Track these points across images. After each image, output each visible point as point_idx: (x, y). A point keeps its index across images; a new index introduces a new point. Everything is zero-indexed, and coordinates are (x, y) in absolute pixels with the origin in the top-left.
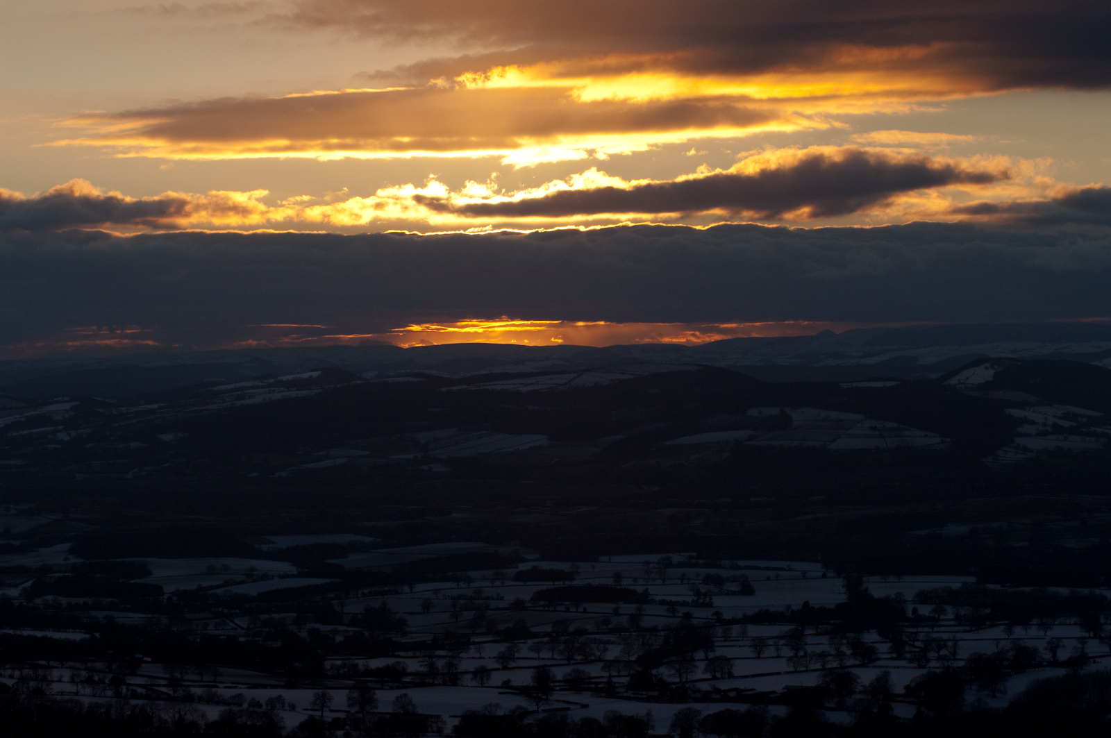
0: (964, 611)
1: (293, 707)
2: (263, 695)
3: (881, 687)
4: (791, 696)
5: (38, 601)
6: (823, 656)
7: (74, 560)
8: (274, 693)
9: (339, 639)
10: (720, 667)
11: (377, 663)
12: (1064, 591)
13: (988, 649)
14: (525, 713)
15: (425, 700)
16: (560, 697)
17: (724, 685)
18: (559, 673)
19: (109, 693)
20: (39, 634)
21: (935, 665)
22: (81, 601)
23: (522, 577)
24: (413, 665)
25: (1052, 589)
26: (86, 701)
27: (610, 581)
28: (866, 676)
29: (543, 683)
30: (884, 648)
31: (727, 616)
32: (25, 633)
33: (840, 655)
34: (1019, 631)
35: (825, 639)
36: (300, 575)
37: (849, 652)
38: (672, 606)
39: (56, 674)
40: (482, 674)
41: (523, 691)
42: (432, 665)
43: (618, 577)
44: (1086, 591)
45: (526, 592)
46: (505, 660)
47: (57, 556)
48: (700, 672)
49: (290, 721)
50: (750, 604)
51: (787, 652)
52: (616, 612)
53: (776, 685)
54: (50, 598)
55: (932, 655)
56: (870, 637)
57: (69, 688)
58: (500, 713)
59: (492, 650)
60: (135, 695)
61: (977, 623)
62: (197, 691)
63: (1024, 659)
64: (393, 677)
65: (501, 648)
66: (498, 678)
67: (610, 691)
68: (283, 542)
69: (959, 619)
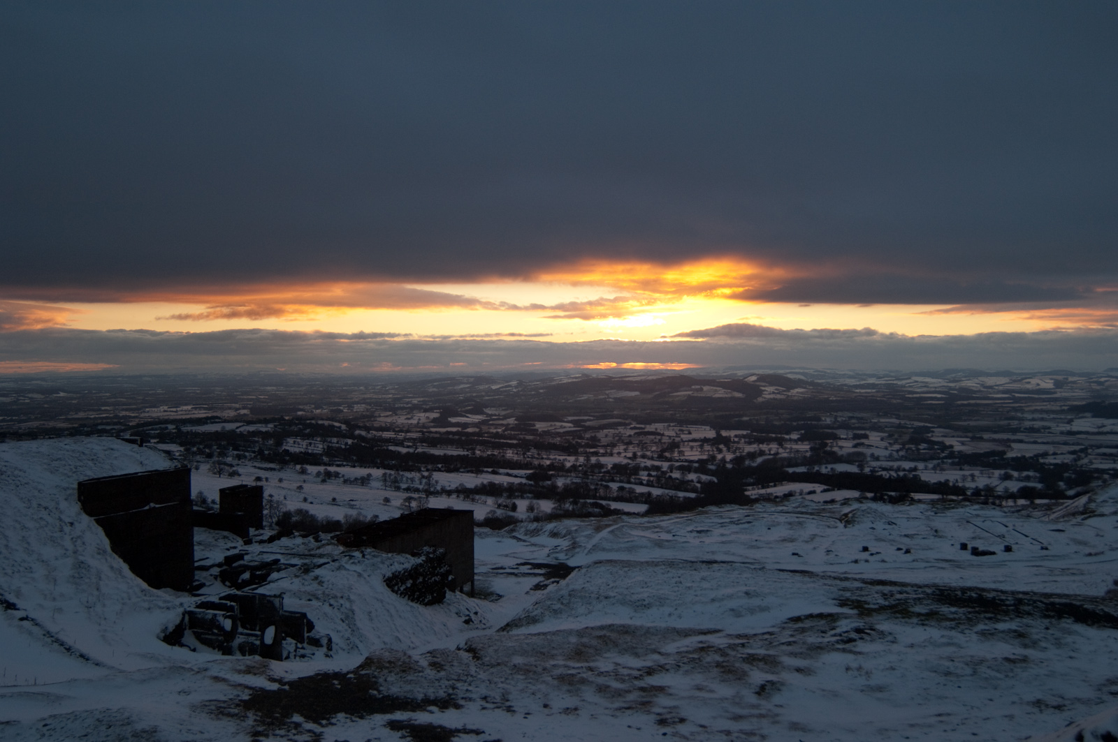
0: (747, 440)
1: (569, 461)
2: (562, 458)
3: (723, 460)
4: (700, 461)
5: (506, 433)
6: (708, 451)
7: (516, 422)
8: (564, 457)
9: (583, 444)
10: (681, 453)
11: (592, 450)
12: (774, 435)
13: (752, 450)
14: (629, 464)
15: (603, 460)
16: (639, 460)
17: (682, 458)
18: (639, 454)
19: (522, 457)
20: (505, 441)
21: (738, 454)
22: (517, 433)
23: (631, 429)
24: (602, 451)
25: (770, 435)
26: (515, 459)
27: (654, 430)
28: (719, 457)
29: (635, 456)
30: (725, 449)
31: (684, 440)
32: (502, 441)
33: (713, 451)
34: (761, 446)
35: (709, 446)
36: (574, 427)
37: (715, 450)
38: (670, 437)
39: (508, 451)
40: (619, 453)
41: (630, 458)
42: (606, 451)
43: (656, 429)
44: (779, 436)
45: (632, 432)
46: (625, 450)
47: (512, 421)
48: (676, 454)
49: (568, 465)
50: (691, 437)
51: (699, 450)
52: (655, 438)
53: (696, 458)
54: (509, 432)
55: (737, 451)
56: (721, 446)
57: (511, 455)
58: (623, 464)
59: (621, 448)
60: (528, 457)
61: (750, 443)
62: (545, 457)
63: (762, 453)
64: (596, 454)
65: (625, 447)
66: (623, 455)
67: (652, 459)
68: (570, 418)
69: (745, 442)
